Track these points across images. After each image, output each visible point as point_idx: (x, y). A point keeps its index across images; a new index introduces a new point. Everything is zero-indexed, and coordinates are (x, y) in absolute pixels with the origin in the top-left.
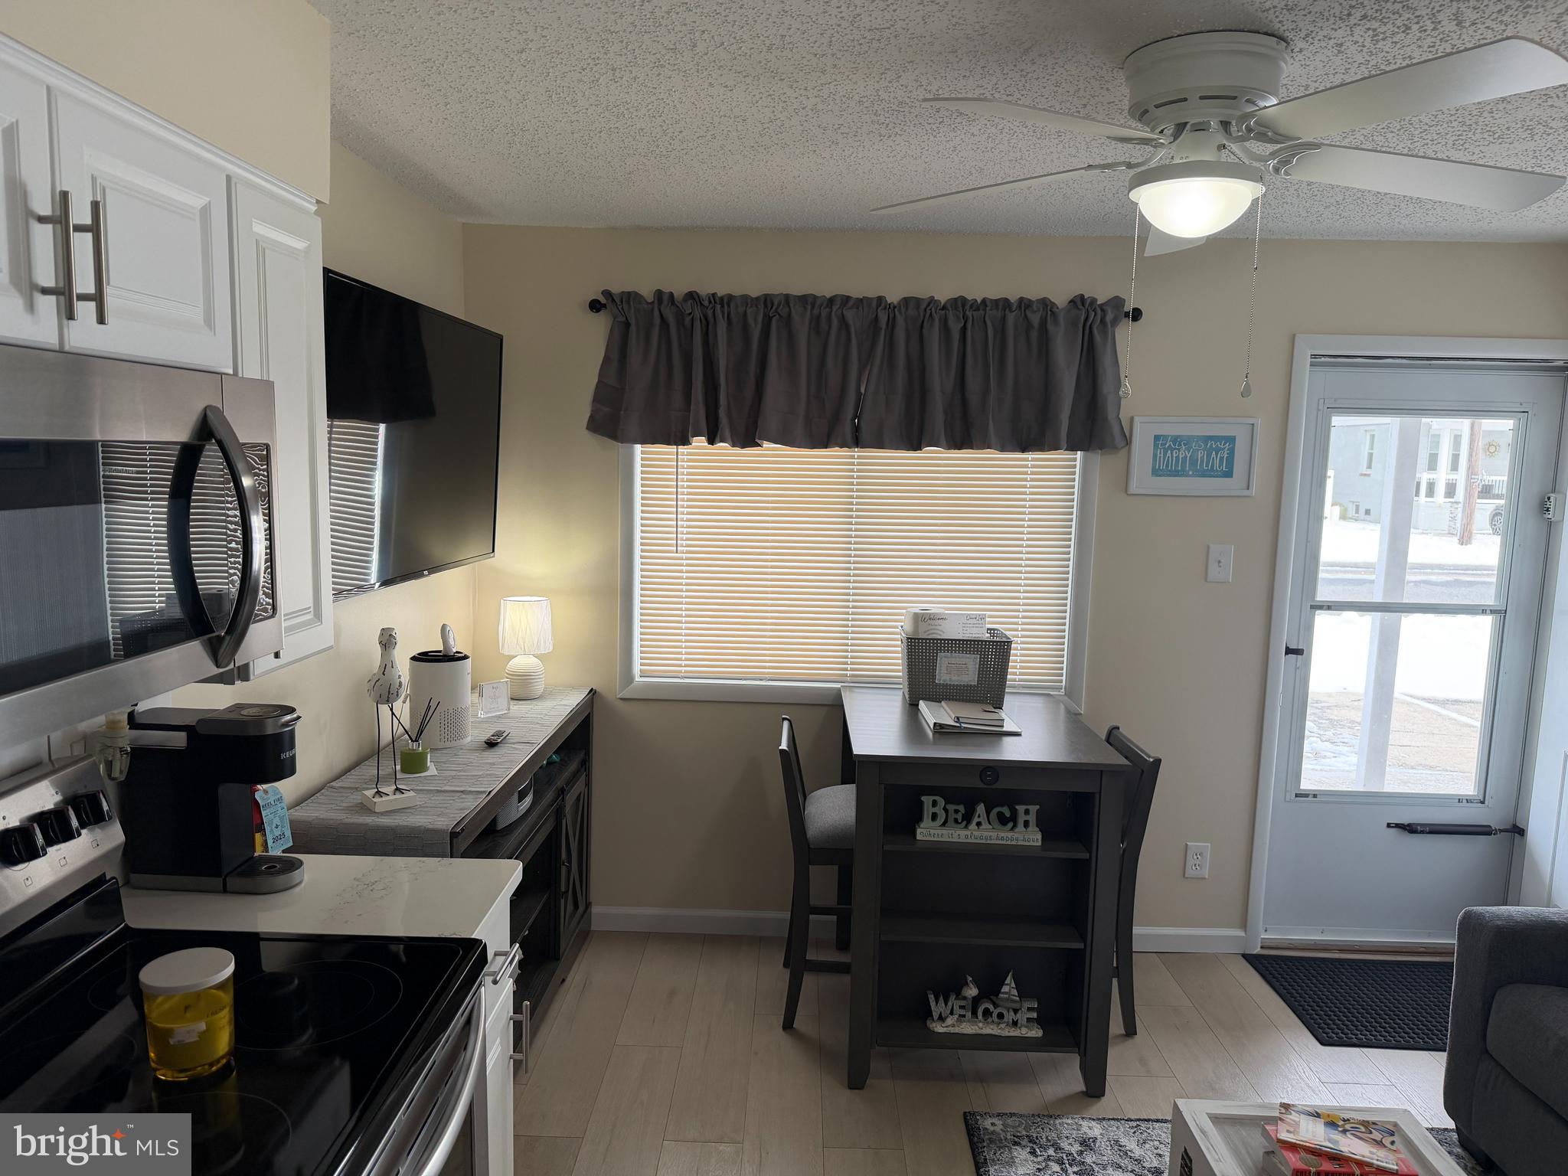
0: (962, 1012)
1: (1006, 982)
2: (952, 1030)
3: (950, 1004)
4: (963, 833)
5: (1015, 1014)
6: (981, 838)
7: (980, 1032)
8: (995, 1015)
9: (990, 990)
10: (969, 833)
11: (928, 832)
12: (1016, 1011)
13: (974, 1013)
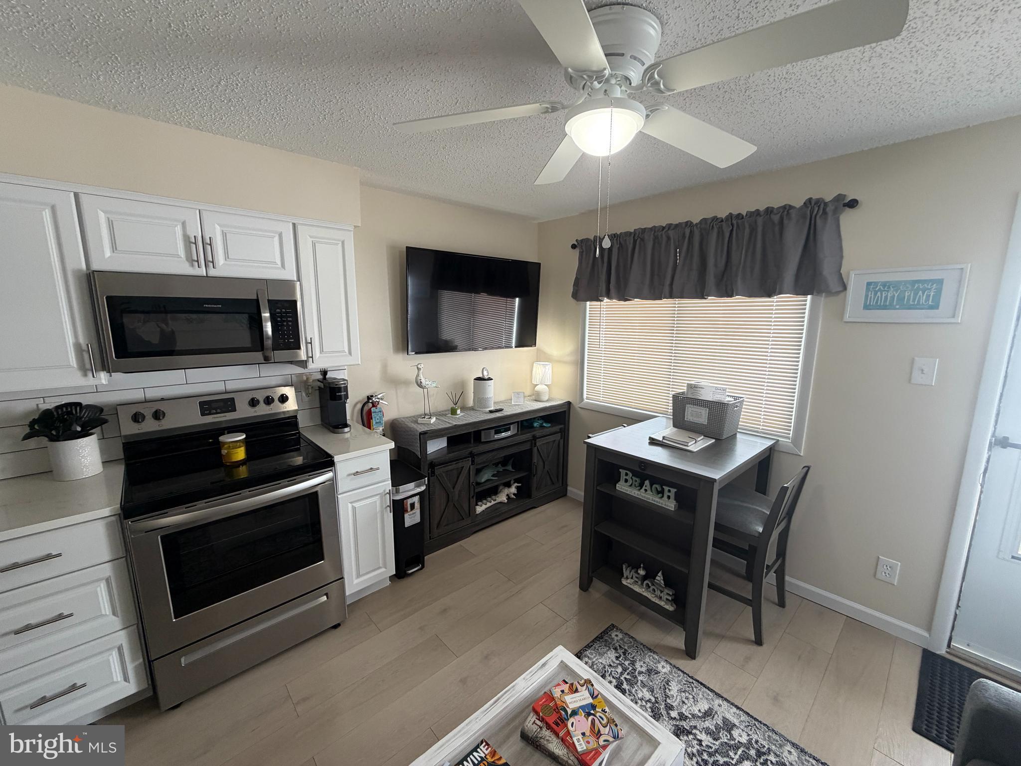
0: (637, 580)
1: (658, 575)
2: (629, 585)
3: (631, 573)
4: (637, 492)
5: (661, 593)
6: (645, 497)
7: (642, 593)
8: (651, 588)
9: (650, 576)
10: (639, 493)
11: (622, 487)
12: (662, 592)
13: (642, 584)
